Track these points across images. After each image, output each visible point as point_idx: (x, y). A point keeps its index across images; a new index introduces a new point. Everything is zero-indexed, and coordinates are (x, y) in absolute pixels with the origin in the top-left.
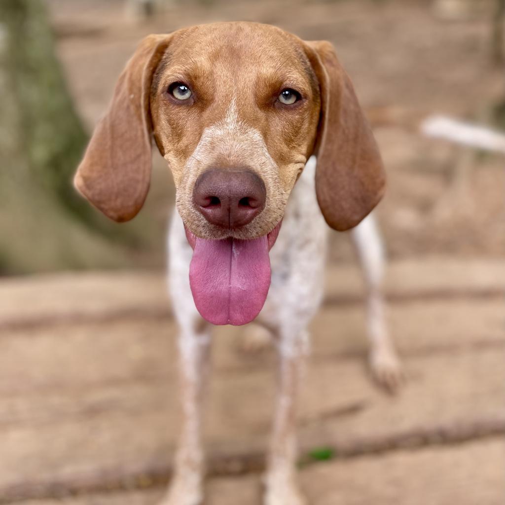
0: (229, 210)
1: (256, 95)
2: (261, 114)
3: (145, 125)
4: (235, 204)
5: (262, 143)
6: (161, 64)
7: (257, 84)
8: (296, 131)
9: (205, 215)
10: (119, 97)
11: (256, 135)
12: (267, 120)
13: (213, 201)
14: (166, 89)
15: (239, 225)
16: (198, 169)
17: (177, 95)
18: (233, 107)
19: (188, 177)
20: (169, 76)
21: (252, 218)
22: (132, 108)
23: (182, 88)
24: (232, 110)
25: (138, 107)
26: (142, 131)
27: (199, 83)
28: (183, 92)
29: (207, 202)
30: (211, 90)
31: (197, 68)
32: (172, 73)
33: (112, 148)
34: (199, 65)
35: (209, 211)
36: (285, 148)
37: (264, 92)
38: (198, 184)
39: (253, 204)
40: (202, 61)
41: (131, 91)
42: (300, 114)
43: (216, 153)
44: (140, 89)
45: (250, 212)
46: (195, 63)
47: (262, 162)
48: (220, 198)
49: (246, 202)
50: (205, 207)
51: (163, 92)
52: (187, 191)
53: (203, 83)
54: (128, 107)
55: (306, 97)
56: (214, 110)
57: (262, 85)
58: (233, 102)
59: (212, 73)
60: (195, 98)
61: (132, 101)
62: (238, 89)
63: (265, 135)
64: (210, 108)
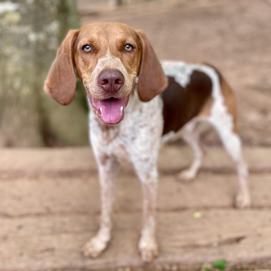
0: (112, 84)
1: (117, 46)
2: (119, 53)
3: (72, 65)
4: (114, 82)
5: (120, 62)
6: (77, 41)
7: (117, 42)
8: (133, 61)
9: (103, 88)
10: (61, 55)
11: (119, 60)
12: (121, 55)
13: (106, 81)
14: (81, 48)
15: (116, 91)
16: (98, 72)
17: (86, 50)
18: (108, 51)
19: (95, 76)
20: (81, 43)
21: (120, 88)
22: (66, 59)
23: (87, 47)
24: (108, 52)
25: (69, 58)
26: (71, 68)
27: (94, 44)
28: (88, 48)
29: (103, 82)
30: (99, 46)
31: (93, 38)
32: (83, 41)
33: (60, 76)
34: (93, 37)
35: (104, 86)
36: (129, 67)
37: (119, 44)
38: (99, 76)
39: (120, 82)
40: (94, 36)
41: (65, 52)
42: (133, 54)
43: (105, 65)
44: (69, 51)
45: (119, 86)
46: (92, 36)
47: (122, 68)
48: (108, 80)
49: (117, 81)
50: (102, 84)
51: (80, 49)
52: (95, 80)
53: (96, 43)
54: (64, 59)
55: (135, 47)
56: (101, 52)
57: (118, 42)
58: (108, 49)
59: (98, 39)
60: (93, 49)
61: (66, 56)
62: (109, 45)
63: (122, 60)
64: (99, 52)
